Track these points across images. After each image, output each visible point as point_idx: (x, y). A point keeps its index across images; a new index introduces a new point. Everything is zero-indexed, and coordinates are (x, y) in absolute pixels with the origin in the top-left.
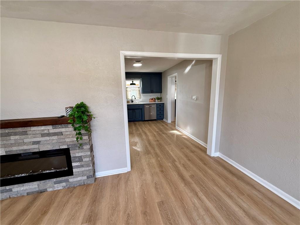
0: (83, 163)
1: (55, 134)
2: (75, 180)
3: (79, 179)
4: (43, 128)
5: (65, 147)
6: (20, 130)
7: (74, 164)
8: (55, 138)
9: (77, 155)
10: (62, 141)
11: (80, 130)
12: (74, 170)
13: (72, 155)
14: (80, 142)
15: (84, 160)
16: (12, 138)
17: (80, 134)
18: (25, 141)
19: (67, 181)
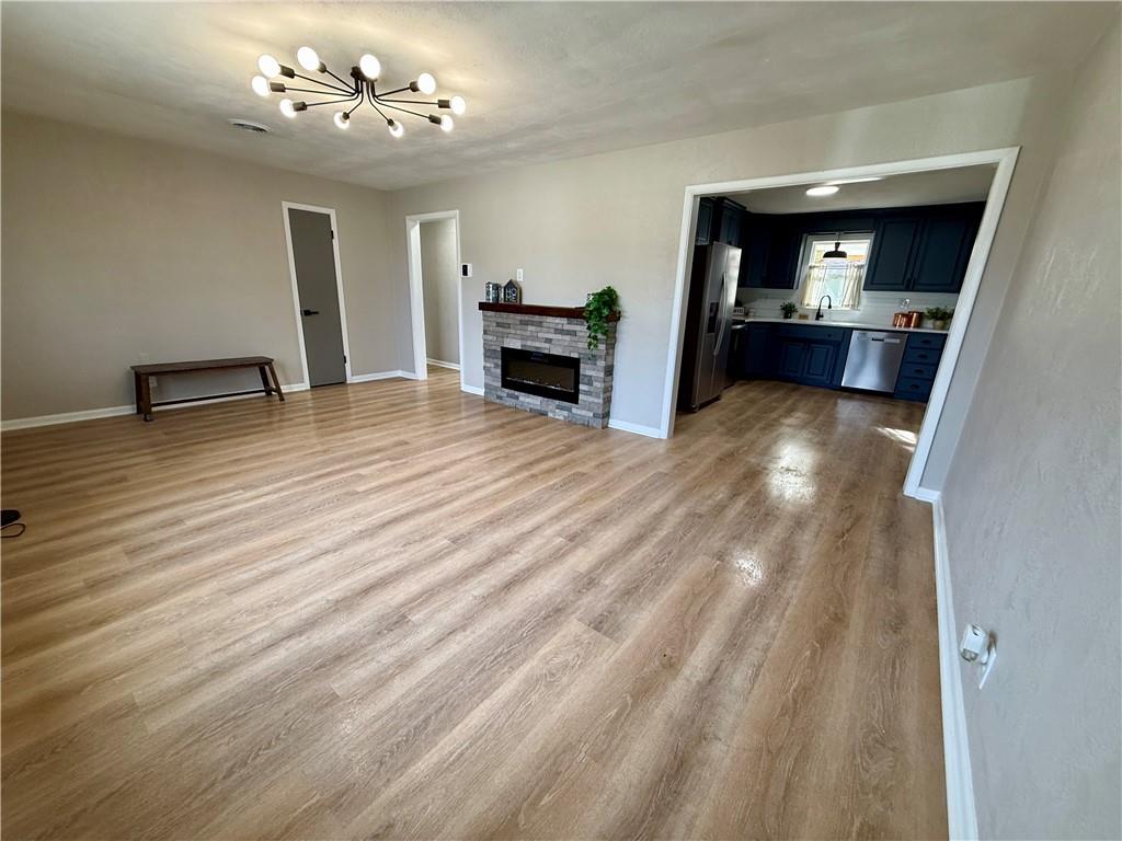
0: (592, 389)
1: (568, 333)
2: (579, 412)
3: (584, 413)
4: (558, 320)
5: (575, 355)
6: (537, 318)
7: (582, 387)
8: (567, 338)
9: (588, 373)
10: (574, 344)
11: (596, 331)
12: (581, 397)
13: (581, 372)
14: (594, 352)
15: (595, 384)
16: (530, 328)
17: (595, 338)
18: (540, 335)
19: (570, 410)
